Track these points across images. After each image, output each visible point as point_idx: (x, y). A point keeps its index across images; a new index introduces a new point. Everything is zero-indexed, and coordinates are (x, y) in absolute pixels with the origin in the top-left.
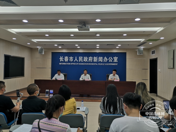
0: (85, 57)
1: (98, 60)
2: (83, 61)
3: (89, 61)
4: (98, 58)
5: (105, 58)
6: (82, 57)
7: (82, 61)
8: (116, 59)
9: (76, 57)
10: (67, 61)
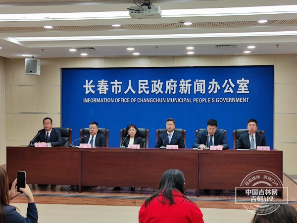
1: (192, 88)
2: (150, 92)
3: (166, 92)
4: (192, 83)
5: (213, 82)
6: (147, 81)
9: (130, 81)
10: (105, 93)
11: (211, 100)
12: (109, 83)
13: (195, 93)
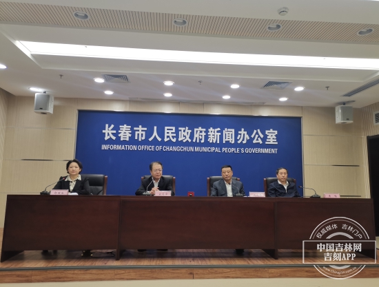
0: (183, 129)
1: (221, 137)
2: (177, 140)
3: (194, 141)
4: (221, 132)
5: (243, 132)
6: (174, 128)
7: (174, 140)
8: (272, 136)
9: (155, 128)
10: (127, 139)
11: (240, 151)
12: (132, 129)
13: (224, 142)
